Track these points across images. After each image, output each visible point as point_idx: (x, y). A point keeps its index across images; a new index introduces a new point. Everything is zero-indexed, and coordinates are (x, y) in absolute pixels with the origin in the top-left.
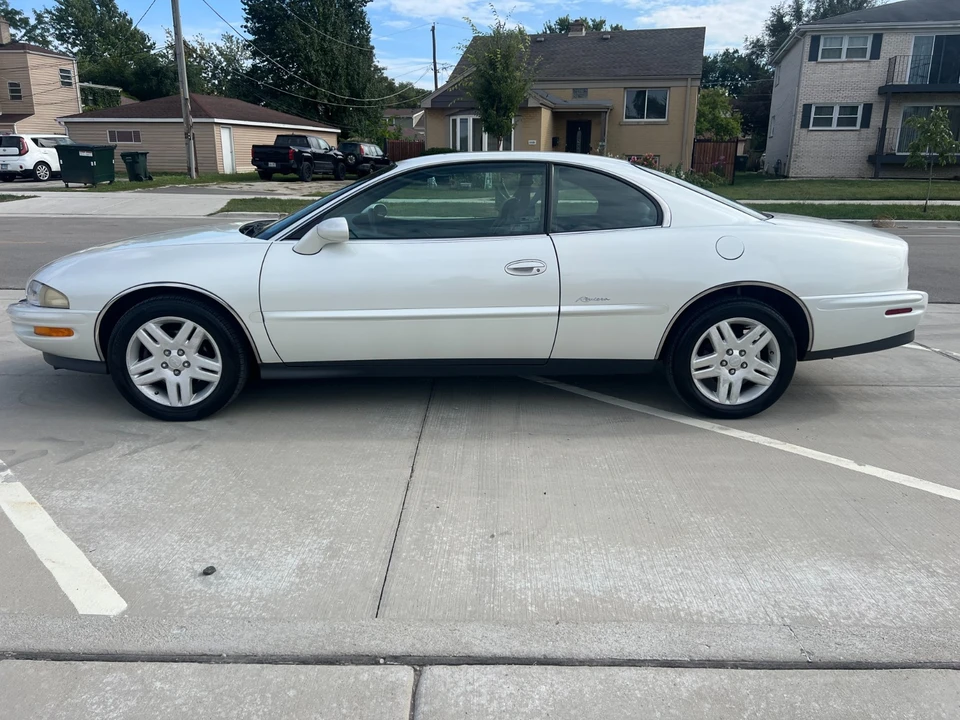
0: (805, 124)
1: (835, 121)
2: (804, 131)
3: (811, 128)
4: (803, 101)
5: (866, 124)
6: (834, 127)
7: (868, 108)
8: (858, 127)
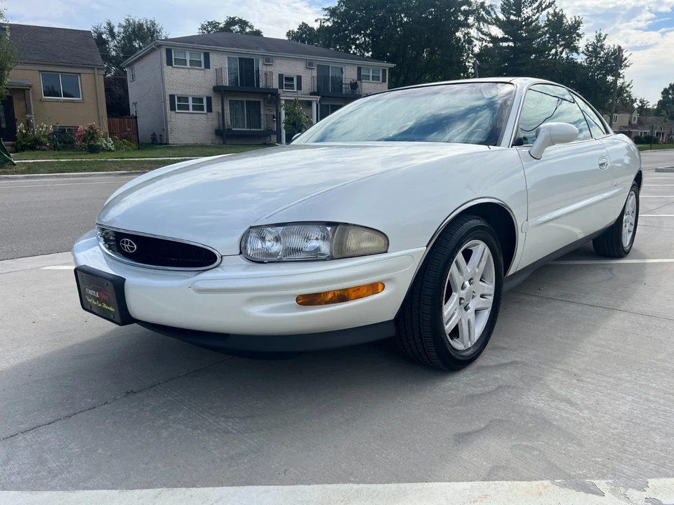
0: (173, 108)
1: (191, 107)
2: (173, 113)
3: (177, 111)
4: (169, 92)
5: (210, 110)
6: (191, 111)
7: (209, 99)
8: (205, 111)
